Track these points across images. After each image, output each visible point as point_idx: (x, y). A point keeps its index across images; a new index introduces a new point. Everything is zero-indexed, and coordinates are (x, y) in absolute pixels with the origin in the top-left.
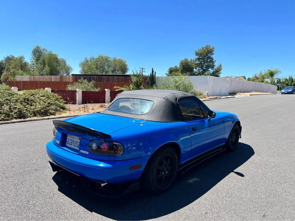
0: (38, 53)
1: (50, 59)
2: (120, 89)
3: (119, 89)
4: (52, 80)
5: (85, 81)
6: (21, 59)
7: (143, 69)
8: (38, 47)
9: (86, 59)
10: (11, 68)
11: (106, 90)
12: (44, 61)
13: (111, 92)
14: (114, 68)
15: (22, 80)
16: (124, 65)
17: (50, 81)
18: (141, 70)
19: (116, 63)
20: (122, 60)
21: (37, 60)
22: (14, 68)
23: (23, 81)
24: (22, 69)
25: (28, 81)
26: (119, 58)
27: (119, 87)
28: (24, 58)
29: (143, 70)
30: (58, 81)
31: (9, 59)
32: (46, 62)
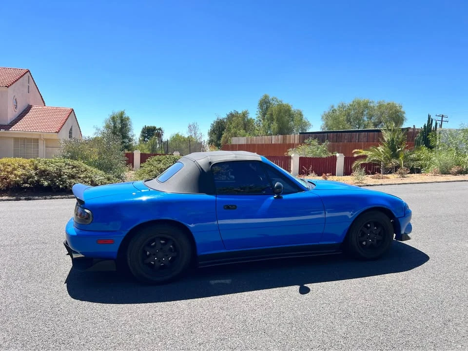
0: (265, 104)
1: (280, 112)
2: (362, 154)
3: (361, 152)
4: (273, 143)
5: (315, 142)
6: (245, 114)
7: (443, 116)
8: (266, 97)
9: (333, 107)
10: (232, 127)
11: (338, 155)
12: (271, 115)
13: (346, 159)
14: (379, 119)
15: (238, 143)
16: (398, 112)
17: (270, 143)
18: (440, 118)
19: (383, 109)
20: (393, 104)
21: (264, 114)
22: (236, 128)
23: (239, 145)
24: (245, 128)
25: (245, 144)
26: (389, 102)
27: (361, 151)
28: (248, 113)
29: (444, 119)
30: (280, 143)
31: (231, 116)
32: (275, 117)
